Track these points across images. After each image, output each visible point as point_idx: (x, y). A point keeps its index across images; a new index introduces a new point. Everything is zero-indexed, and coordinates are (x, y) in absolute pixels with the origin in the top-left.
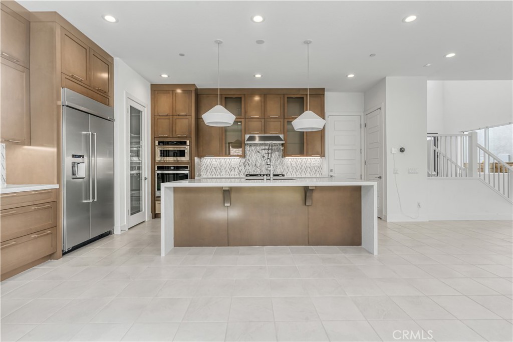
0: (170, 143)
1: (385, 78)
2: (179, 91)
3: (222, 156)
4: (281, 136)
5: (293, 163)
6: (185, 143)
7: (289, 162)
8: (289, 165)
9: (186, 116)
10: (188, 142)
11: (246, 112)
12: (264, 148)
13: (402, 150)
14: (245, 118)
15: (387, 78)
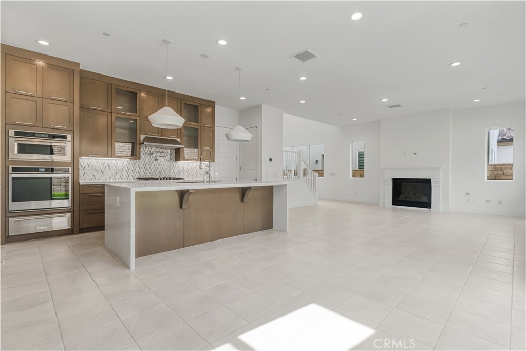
0: (36, 135)
1: (261, 105)
2: (40, 63)
3: (112, 157)
4: (179, 140)
5: (185, 167)
6: (65, 137)
7: (181, 166)
8: (181, 169)
9: (65, 101)
10: (69, 137)
11: (141, 110)
12: (161, 150)
13: (271, 160)
14: (140, 116)
15: (263, 106)
